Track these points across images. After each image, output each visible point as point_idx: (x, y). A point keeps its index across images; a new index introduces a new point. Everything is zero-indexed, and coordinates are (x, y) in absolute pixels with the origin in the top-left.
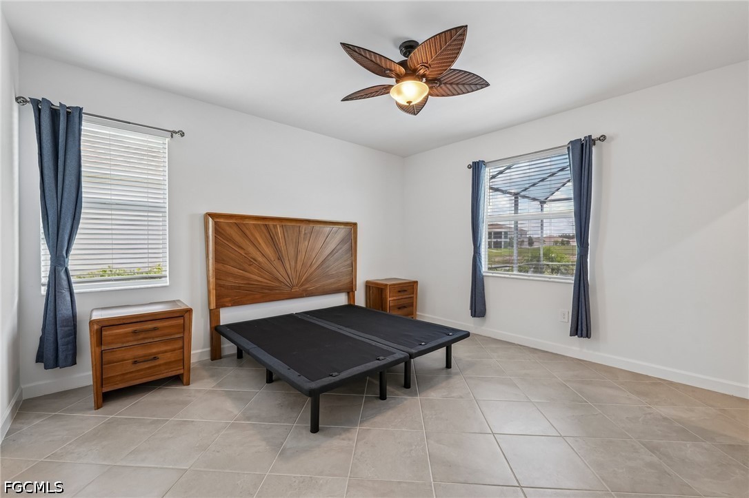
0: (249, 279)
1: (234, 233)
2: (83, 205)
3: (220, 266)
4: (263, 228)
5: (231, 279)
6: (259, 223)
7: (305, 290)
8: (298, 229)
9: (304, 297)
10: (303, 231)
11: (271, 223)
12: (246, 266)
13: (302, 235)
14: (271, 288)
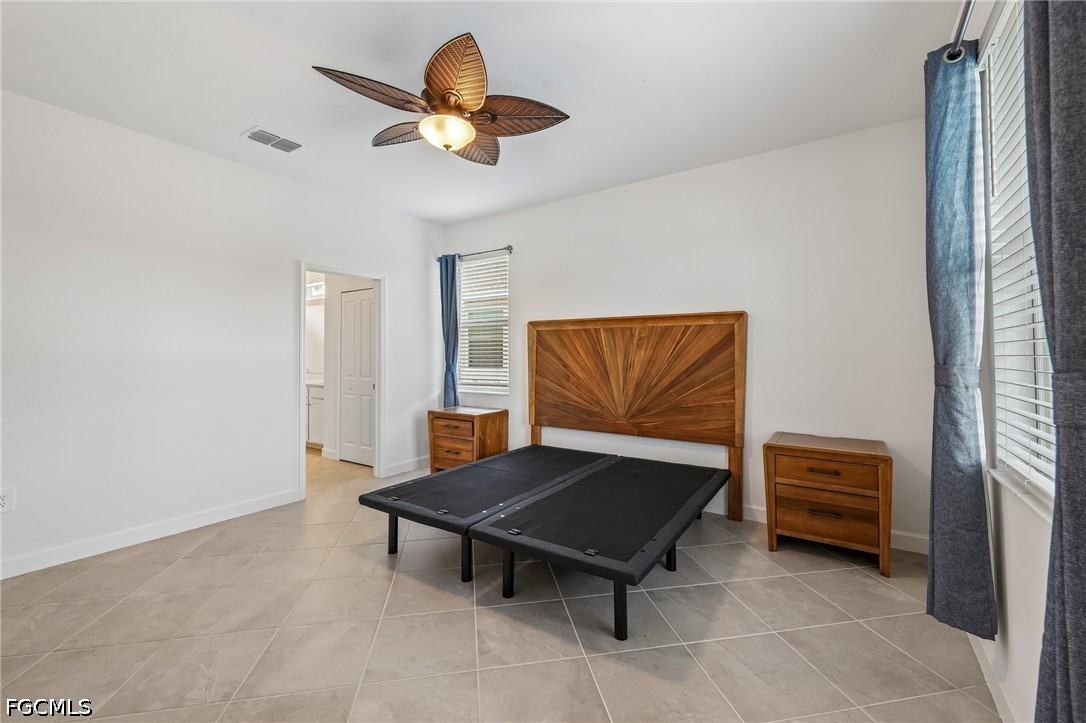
0: (565, 397)
1: (552, 341)
2: (461, 326)
3: (540, 379)
4: (583, 334)
5: (549, 395)
6: (578, 328)
7: (638, 425)
8: (629, 333)
9: (634, 435)
10: (637, 334)
11: (592, 327)
12: (564, 381)
13: (635, 341)
14: (590, 414)
